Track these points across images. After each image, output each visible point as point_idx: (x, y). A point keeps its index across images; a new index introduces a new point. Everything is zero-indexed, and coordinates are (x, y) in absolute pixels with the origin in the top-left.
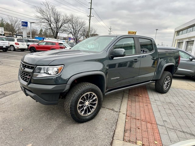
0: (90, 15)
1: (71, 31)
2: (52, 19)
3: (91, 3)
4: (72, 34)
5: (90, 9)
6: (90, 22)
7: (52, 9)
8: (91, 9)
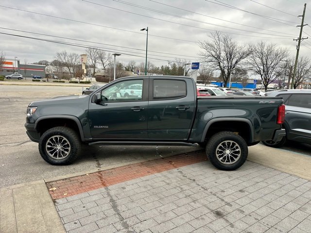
0: (299, 37)
1: (258, 68)
2: (223, 54)
3: (303, 16)
4: (261, 74)
5: (300, 27)
6: (298, 50)
7: (225, 40)
8: (302, 26)
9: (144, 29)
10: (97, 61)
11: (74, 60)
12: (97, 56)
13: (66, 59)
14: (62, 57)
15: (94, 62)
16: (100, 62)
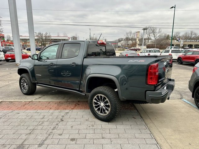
9: (173, 7)
10: (151, 35)
11: (136, 36)
12: (151, 31)
13: (131, 36)
14: (129, 35)
15: (148, 36)
16: (153, 35)
